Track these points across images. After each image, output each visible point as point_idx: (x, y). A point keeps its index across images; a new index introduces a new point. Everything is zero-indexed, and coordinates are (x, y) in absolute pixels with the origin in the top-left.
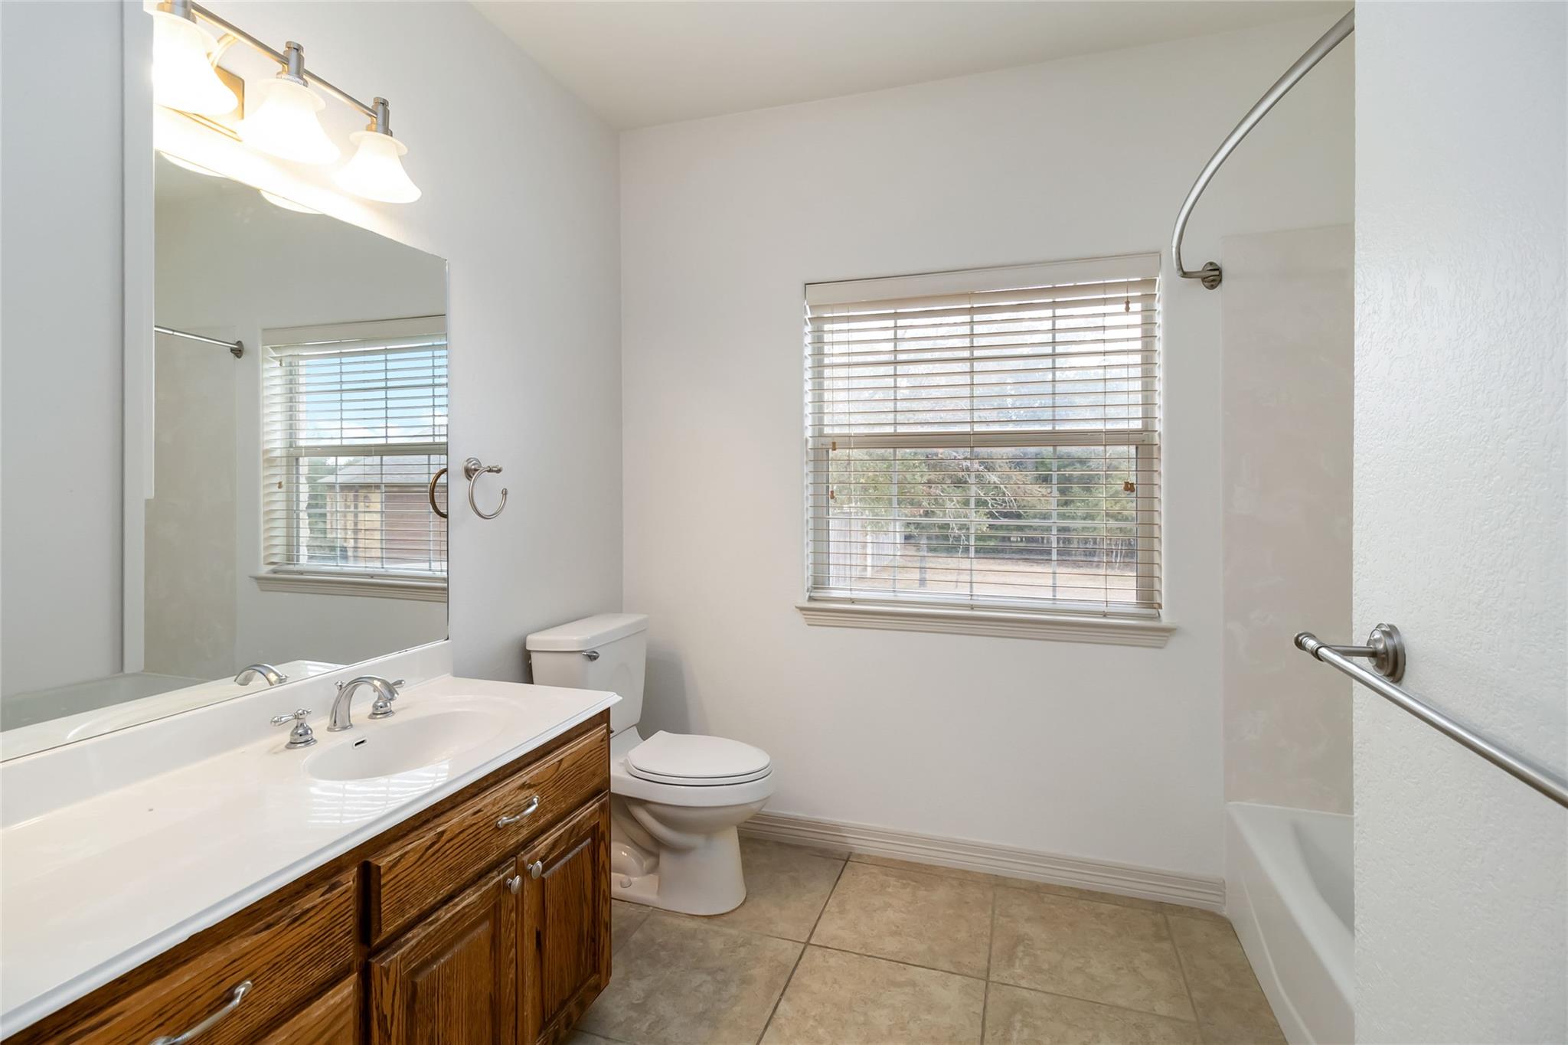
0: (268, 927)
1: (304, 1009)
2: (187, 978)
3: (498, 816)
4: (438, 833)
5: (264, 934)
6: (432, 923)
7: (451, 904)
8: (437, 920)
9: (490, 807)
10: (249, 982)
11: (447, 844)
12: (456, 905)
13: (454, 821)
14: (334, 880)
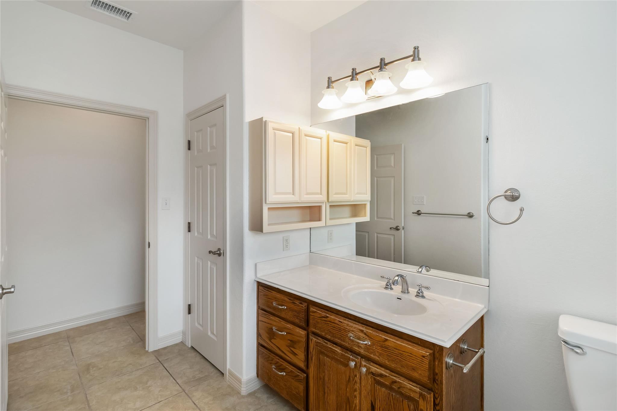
0: (290, 300)
1: (297, 327)
2: (279, 296)
3: (349, 332)
4: (327, 316)
5: (288, 300)
6: (325, 342)
7: (332, 344)
8: (327, 344)
9: (346, 325)
10: (286, 308)
11: (329, 322)
12: (334, 347)
13: (332, 317)
14: (303, 302)
